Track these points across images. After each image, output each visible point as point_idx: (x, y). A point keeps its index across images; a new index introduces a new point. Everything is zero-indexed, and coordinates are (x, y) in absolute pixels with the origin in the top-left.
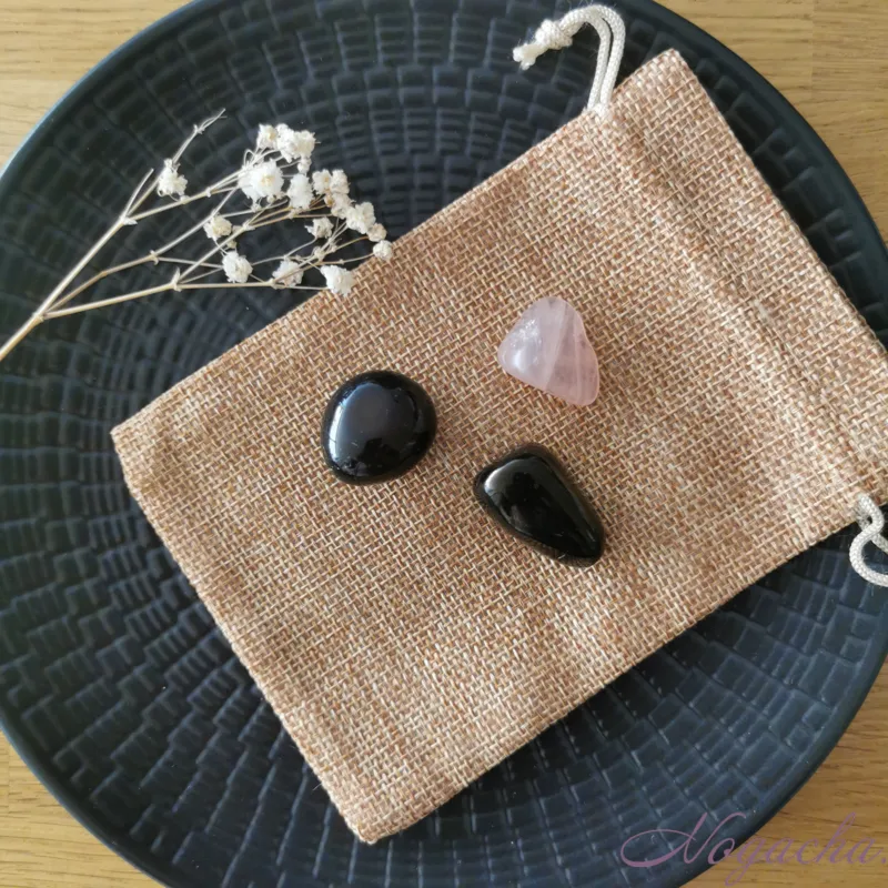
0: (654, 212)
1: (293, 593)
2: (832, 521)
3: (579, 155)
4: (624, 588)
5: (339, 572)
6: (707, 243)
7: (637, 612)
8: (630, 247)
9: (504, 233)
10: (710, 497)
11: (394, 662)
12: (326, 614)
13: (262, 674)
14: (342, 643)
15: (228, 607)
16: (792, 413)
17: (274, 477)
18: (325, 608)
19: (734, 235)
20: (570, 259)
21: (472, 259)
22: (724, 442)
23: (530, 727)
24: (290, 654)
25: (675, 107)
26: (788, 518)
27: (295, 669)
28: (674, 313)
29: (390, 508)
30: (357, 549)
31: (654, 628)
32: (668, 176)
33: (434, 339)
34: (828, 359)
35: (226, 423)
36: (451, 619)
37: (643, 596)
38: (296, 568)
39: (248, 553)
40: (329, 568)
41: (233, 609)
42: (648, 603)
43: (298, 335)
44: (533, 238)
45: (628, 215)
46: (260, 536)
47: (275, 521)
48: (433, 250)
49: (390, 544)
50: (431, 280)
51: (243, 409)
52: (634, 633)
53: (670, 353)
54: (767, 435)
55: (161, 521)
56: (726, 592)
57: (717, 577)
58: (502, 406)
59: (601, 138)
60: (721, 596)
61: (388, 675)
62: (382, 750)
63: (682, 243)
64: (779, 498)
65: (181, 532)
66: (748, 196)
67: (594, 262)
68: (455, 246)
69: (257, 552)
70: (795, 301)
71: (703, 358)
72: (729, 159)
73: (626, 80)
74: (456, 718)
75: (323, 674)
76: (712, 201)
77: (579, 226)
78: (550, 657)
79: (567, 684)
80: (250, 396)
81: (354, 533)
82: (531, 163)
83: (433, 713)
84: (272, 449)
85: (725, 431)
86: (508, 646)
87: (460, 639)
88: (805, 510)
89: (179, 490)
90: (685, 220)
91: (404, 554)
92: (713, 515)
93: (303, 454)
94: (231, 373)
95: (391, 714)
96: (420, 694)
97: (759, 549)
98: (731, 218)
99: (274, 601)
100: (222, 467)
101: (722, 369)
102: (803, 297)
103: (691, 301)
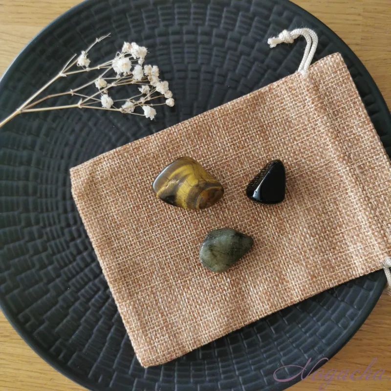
0: (318, 120)
1: (133, 253)
2: (372, 266)
3: (291, 90)
4: (275, 278)
5: (155, 247)
6: (338, 137)
7: (279, 289)
8: (305, 133)
9: (253, 117)
10: (320, 246)
11: (170, 291)
12: (146, 265)
13: (113, 285)
14: (150, 278)
15: (104, 253)
16: (362, 217)
17: (135, 202)
18: (146, 262)
19: (351, 135)
20: (278, 133)
21: (237, 125)
22: (330, 224)
23: (224, 330)
24: (126, 279)
25: (335, 77)
26: (353, 262)
27: (128, 286)
28: (319, 164)
29: (182, 224)
30: (164, 239)
31: (285, 298)
32: (327, 105)
33: (214, 156)
34: (382, 196)
35: (119, 175)
36: (198, 277)
37: (283, 283)
38: (137, 242)
39: (117, 232)
40: (151, 245)
41: (106, 254)
42: (284, 286)
43: (157, 144)
44: (264, 122)
45: (307, 119)
46: (124, 226)
47: (131, 220)
48: (221, 118)
49: (179, 240)
50: (218, 131)
51: (128, 170)
52: (276, 298)
53: (314, 181)
54: (349, 224)
55: (83, 211)
56: (319, 289)
57: (317, 281)
58: (237, 190)
59: (301, 85)
60: (317, 290)
61: (167, 296)
62: (158, 328)
63: (327, 135)
64: (350, 253)
65: (91, 218)
66: (360, 120)
67: (288, 136)
68: (230, 118)
69: (121, 232)
70: (372, 168)
71: (328, 185)
72: (354, 103)
73: (316, 62)
74: (193, 320)
75: (139, 290)
76: (344, 119)
77: (285, 120)
78: (238, 302)
79: (243, 314)
80: (132, 166)
81: (164, 232)
82: (270, 90)
83: (183, 316)
84: (137, 190)
85: (331, 219)
86: (221, 293)
87: (201, 286)
88: (361, 260)
89: (94, 200)
90: (331, 125)
91: (184, 245)
92: (320, 254)
93: (149, 194)
94: (125, 154)
95: (165, 313)
96: (179, 307)
97: (338, 273)
98: (351, 128)
99: (124, 255)
100: (114, 193)
101: (335, 192)
102: (376, 168)
103: (327, 160)
